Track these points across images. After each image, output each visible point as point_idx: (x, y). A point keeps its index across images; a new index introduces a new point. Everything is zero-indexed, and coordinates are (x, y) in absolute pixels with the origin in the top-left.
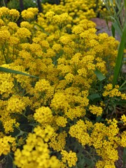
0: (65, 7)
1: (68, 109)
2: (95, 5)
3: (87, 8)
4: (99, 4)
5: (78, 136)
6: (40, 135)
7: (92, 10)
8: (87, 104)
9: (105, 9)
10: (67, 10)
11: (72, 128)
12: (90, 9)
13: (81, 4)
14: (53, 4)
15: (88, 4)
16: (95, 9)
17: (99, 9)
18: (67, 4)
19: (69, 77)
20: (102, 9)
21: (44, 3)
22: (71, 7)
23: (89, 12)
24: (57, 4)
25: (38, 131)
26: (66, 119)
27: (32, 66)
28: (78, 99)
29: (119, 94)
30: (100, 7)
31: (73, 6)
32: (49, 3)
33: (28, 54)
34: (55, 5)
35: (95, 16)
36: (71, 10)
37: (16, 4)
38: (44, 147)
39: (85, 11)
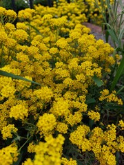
0: (57, 10)
1: (69, 115)
2: (87, 10)
3: (79, 13)
4: (91, 9)
5: (79, 143)
6: (52, 144)
7: (84, 14)
8: (86, 109)
9: (96, 15)
10: (60, 13)
11: (73, 135)
12: (82, 13)
13: (74, 8)
14: (45, 6)
15: (79, 9)
16: (87, 14)
17: (91, 15)
18: (59, 7)
19: (68, 81)
20: (93, 14)
21: (37, 5)
22: (64, 10)
23: (81, 16)
24: (50, 7)
25: (49, 139)
26: (67, 126)
27: (30, 69)
28: (76, 104)
29: (116, 99)
30: (92, 12)
31: (66, 9)
32: (42, 4)
33: (26, 57)
34: (48, 7)
35: (87, 21)
36: (63, 13)
37: (7, 3)
38: (56, 157)
39: (77, 15)
